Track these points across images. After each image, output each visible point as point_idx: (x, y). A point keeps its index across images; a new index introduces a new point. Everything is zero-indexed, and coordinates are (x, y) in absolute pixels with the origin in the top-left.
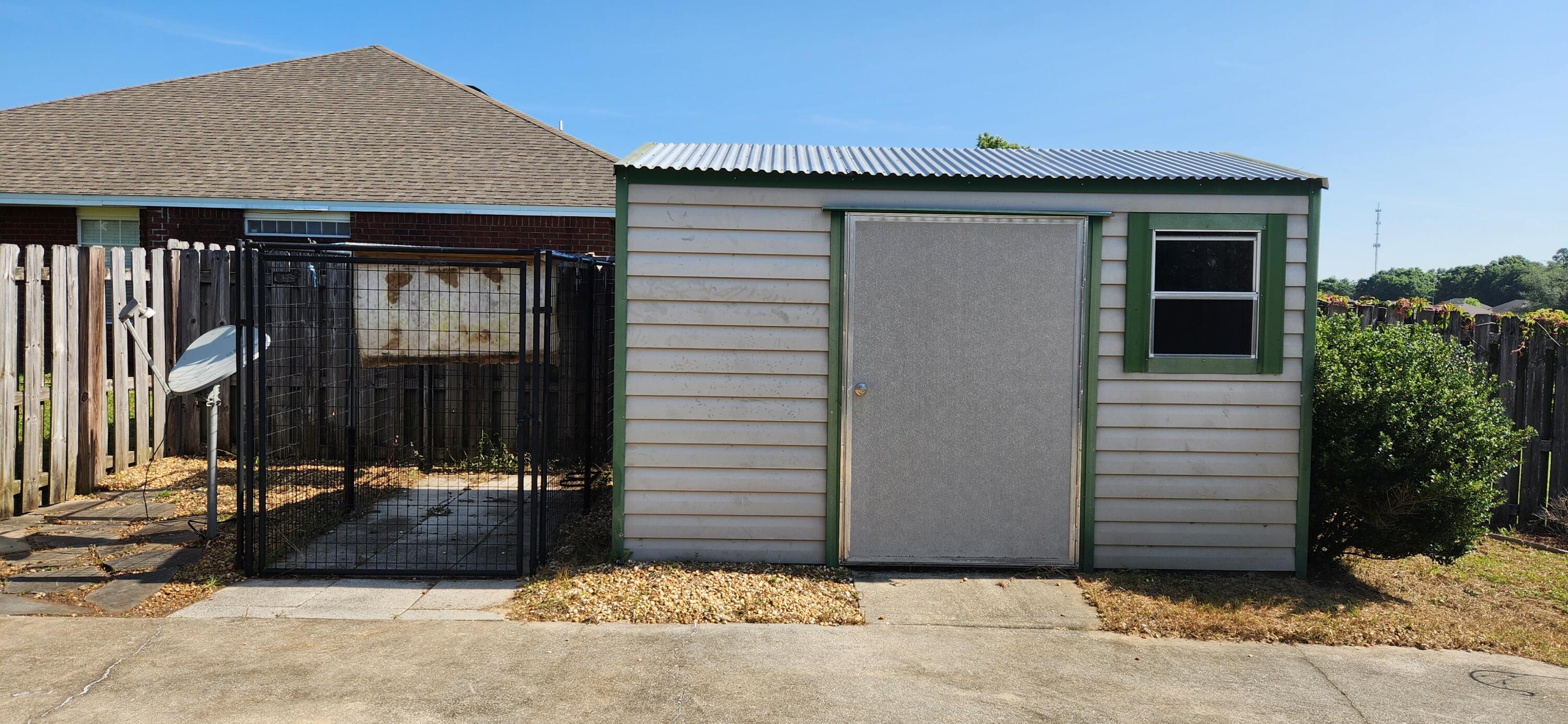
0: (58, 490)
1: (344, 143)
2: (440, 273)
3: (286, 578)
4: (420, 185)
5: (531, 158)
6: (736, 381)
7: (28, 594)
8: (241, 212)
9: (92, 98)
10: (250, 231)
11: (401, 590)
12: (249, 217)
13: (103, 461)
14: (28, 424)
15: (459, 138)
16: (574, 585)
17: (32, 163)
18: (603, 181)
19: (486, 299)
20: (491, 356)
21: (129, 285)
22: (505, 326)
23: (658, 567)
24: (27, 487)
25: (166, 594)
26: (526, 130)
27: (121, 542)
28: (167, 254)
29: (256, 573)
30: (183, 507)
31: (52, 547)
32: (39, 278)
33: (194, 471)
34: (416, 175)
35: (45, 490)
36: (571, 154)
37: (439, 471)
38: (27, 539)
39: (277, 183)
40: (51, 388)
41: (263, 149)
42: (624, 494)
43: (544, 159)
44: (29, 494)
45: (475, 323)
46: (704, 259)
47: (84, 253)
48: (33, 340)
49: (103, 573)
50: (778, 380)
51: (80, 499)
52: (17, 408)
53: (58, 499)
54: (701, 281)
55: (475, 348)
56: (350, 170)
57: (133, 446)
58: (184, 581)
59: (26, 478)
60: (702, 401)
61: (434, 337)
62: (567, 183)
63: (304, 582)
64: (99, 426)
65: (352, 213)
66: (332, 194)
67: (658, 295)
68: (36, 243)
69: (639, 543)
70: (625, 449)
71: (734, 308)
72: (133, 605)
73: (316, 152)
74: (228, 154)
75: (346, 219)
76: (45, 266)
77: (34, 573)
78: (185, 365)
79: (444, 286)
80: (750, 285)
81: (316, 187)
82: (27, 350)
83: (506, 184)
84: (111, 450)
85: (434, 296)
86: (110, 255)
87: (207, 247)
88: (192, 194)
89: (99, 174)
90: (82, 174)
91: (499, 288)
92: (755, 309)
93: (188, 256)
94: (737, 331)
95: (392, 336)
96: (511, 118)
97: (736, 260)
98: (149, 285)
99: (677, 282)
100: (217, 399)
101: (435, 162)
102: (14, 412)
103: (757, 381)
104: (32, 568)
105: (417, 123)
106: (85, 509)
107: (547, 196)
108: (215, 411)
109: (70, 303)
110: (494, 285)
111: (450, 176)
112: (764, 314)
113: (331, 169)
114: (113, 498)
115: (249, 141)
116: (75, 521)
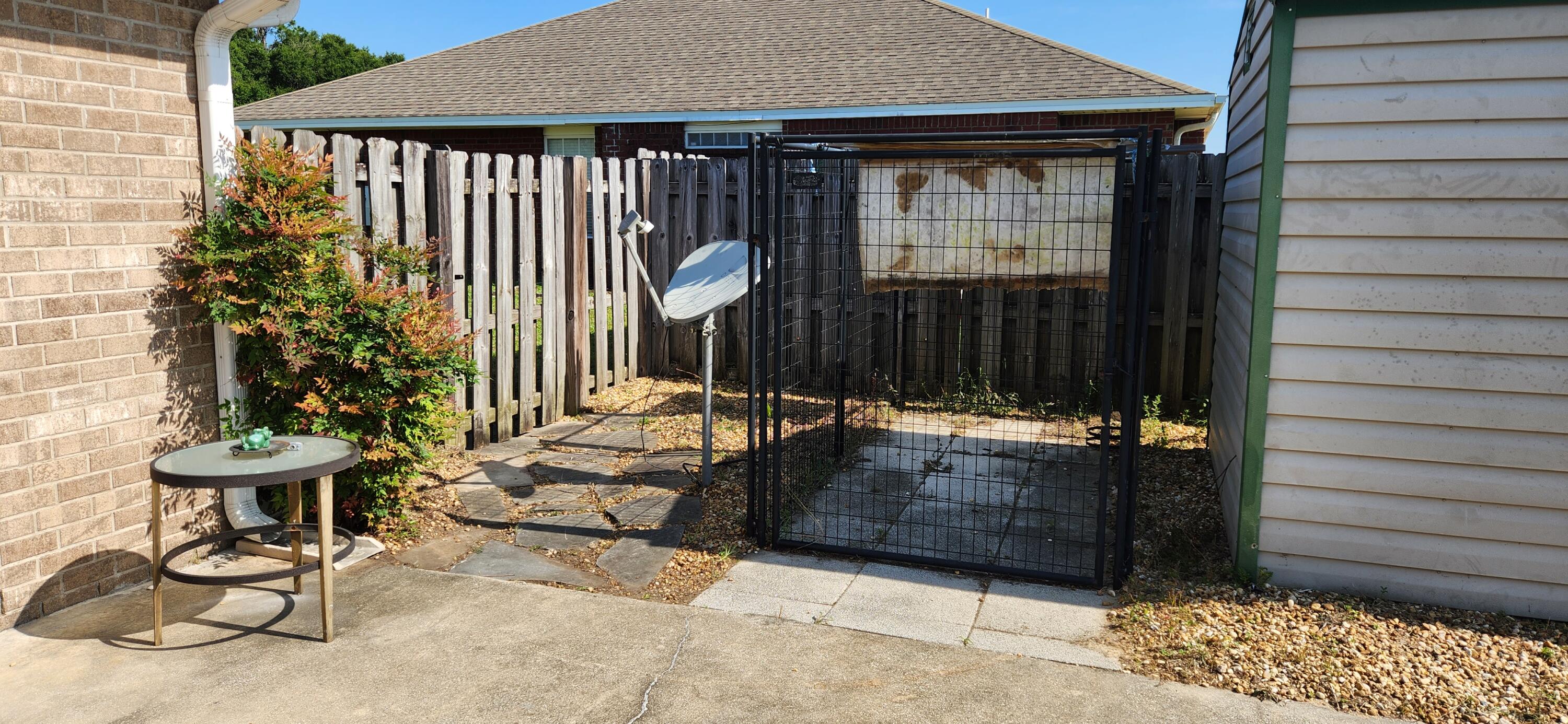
0: (549, 410)
1: (771, 50)
2: (961, 172)
3: (803, 554)
4: (848, 88)
5: (960, 51)
6: (1465, 326)
7: (540, 549)
8: (682, 125)
9: (551, 24)
10: (689, 145)
11: (950, 591)
12: (690, 130)
13: (587, 381)
14: (523, 343)
15: (883, 36)
16: (1200, 619)
17: (507, 87)
18: (1047, 71)
19: (1021, 204)
20: (1025, 279)
21: (607, 196)
22: (1045, 241)
23: (1327, 605)
24: (523, 408)
25: (679, 564)
26: (952, 21)
27: (614, 480)
28: (639, 164)
29: (768, 545)
30: (664, 437)
31: (553, 482)
32: (530, 191)
33: (667, 395)
34: (844, 78)
35: (538, 410)
36: (1005, 43)
37: (914, 409)
38: (529, 469)
39: (713, 94)
40: (542, 305)
41: (698, 61)
42: (1261, 488)
43: (976, 50)
44: (525, 416)
45: (1005, 236)
46: (1421, 131)
47: (568, 162)
48: (526, 256)
49: (608, 526)
50: (1547, 327)
51: (568, 421)
52: (513, 326)
53: (549, 421)
54: (1414, 166)
55: (1004, 269)
56: (780, 77)
57: (611, 366)
58: (695, 547)
59: (522, 399)
60: (1402, 356)
61: (950, 255)
62: (1005, 75)
63: (826, 563)
64: (584, 346)
65: (784, 121)
66: (764, 103)
67: (1334, 190)
68: (527, 153)
69: (1282, 560)
70: (1265, 423)
71: (1475, 209)
72: (649, 580)
73: (746, 60)
74: (669, 69)
75: (778, 128)
76: (535, 177)
77: (540, 519)
78: (678, 286)
79: (965, 187)
80: (1506, 171)
81: (749, 97)
82: (522, 266)
83: (938, 81)
84: (593, 371)
85: (953, 202)
86: (590, 165)
87: (671, 156)
88: (639, 109)
89: (562, 94)
90: (547, 95)
91: (1039, 190)
92: (1510, 211)
93: (657, 165)
94: (1474, 245)
95: (898, 254)
96: (936, 9)
97: (1482, 130)
98: (623, 196)
99: (1370, 170)
100: (713, 327)
101: (862, 62)
102: (511, 330)
103: (1507, 327)
104: (539, 511)
105: (840, 23)
106: (575, 433)
107: (984, 91)
108: (710, 341)
109: (557, 218)
110: (1033, 186)
111: (878, 77)
112: (1529, 219)
113: (761, 77)
114: (599, 422)
115: (685, 54)
116: (569, 448)
